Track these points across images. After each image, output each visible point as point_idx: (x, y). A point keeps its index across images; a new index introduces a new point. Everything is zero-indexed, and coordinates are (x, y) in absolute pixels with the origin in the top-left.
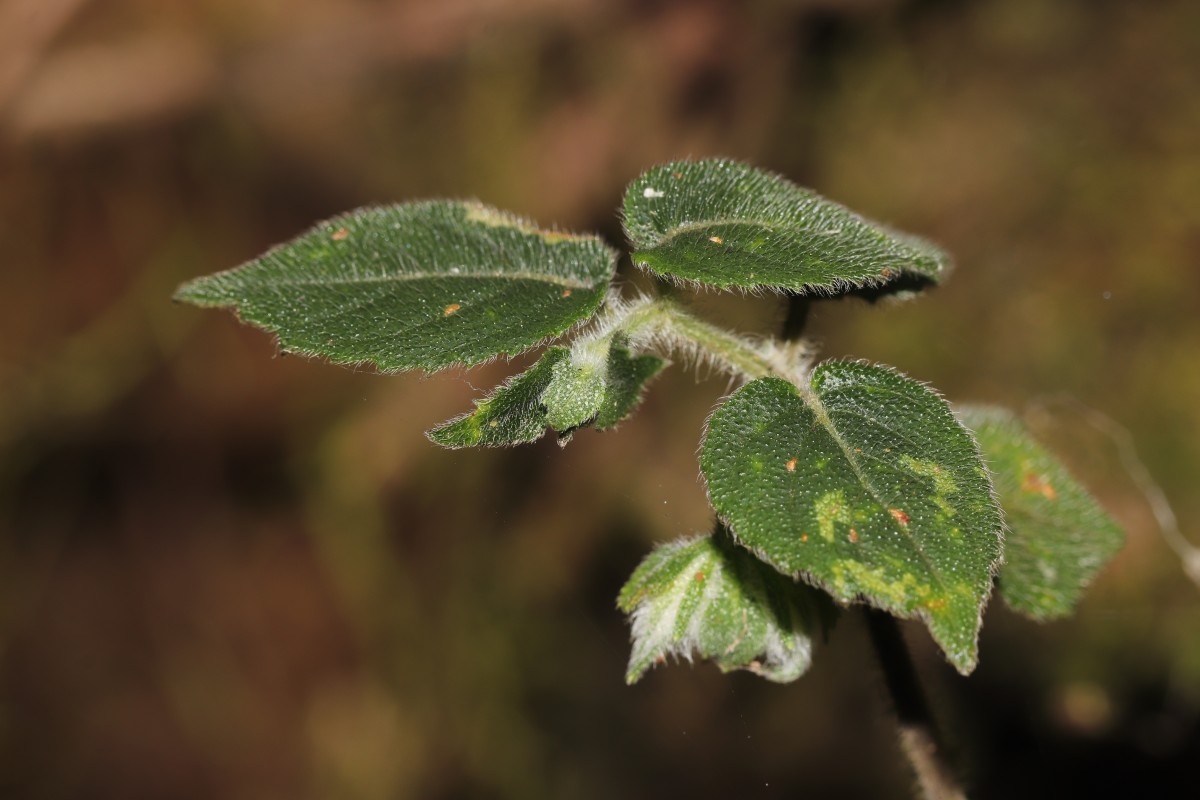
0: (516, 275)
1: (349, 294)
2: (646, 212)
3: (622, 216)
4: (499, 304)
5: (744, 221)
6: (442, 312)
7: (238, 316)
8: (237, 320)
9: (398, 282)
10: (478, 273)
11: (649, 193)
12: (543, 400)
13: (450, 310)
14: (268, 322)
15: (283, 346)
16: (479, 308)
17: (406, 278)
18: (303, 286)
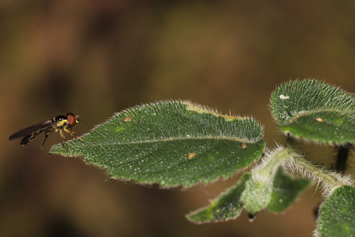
0: (218, 138)
1: (140, 149)
2: (282, 106)
3: (270, 108)
4: (215, 152)
5: (331, 110)
6: (188, 157)
7: (85, 161)
8: (84, 163)
9: (161, 142)
10: (200, 137)
11: (282, 97)
12: (242, 199)
13: (191, 156)
14: (102, 164)
15: (111, 176)
16: (205, 155)
17: (165, 140)
18: (115, 145)
